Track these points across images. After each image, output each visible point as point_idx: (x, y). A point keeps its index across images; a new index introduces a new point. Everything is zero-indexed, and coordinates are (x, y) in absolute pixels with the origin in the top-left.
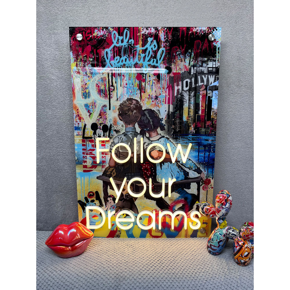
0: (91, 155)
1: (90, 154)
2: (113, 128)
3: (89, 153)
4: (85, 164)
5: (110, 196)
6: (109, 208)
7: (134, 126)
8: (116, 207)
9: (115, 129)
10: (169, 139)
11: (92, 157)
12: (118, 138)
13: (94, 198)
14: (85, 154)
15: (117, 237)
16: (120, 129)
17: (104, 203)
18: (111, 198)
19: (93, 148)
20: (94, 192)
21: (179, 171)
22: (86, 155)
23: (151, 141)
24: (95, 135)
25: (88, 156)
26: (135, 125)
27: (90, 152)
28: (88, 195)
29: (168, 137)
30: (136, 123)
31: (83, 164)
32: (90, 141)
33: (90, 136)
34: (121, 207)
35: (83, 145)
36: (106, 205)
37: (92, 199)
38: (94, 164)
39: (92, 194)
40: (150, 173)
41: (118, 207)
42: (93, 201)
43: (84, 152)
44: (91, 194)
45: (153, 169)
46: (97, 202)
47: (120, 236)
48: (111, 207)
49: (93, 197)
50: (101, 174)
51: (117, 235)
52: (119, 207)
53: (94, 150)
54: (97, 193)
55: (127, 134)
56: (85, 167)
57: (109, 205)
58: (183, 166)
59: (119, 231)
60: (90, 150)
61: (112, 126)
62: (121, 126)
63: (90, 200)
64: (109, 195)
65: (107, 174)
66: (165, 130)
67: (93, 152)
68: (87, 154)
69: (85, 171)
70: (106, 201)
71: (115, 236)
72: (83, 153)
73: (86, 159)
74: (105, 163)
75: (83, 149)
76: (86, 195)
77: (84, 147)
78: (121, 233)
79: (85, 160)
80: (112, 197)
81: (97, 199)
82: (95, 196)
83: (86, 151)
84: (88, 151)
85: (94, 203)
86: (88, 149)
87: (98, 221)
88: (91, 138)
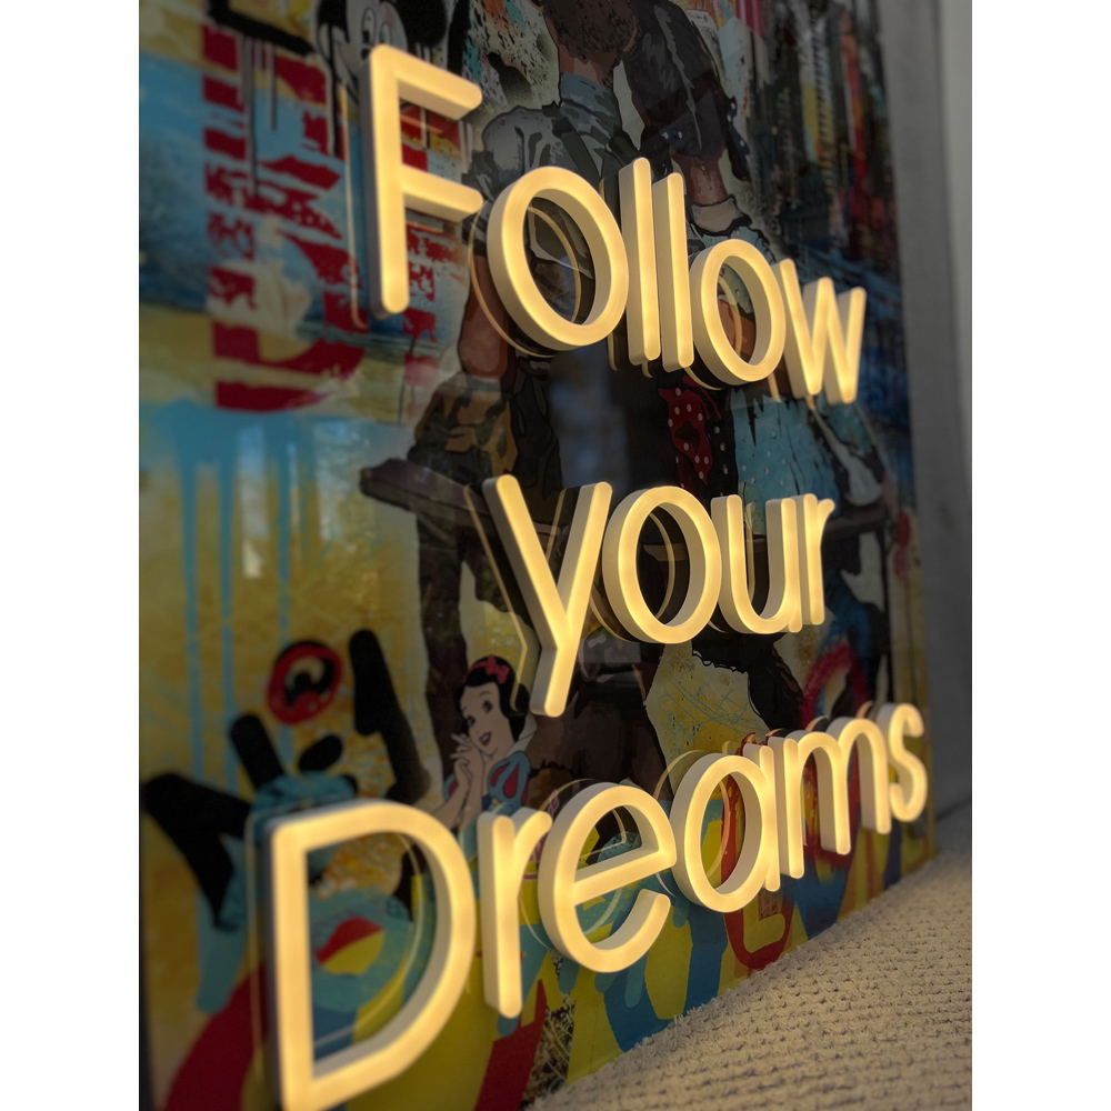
0: (304, 223)
1: (285, 211)
2: (481, 30)
3: (279, 198)
4: (236, 313)
5: (479, 676)
6: (475, 800)
7: (608, 81)
8: (533, 773)
9: (495, 45)
10: (768, 243)
11: (311, 250)
12: (519, 132)
13: (336, 719)
14: (238, 197)
15: (547, 1084)
16: (527, 61)
17: (431, 761)
18: (491, 691)
19: (314, 158)
20: (338, 640)
21: (819, 459)
22: (249, 216)
23: (697, 227)
24: (338, 34)
25: (269, 229)
26: (611, 73)
27: (295, 195)
28: (276, 686)
29: (762, 228)
30: (617, 64)
31: (217, 307)
32: (284, 70)
33: (292, 19)
34: (562, 768)
35: (217, 93)
36: (448, 769)
37: (318, 728)
38: (335, 334)
39: (314, 668)
40: (706, 461)
41: (543, 766)
42: (322, 755)
43: (221, 171)
44: (303, 678)
45: (717, 430)
46: (366, 756)
47: (564, 1070)
48: (493, 780)
49: (321, 707)
50: (400, 444)
51: (547, 1069)
52: (552, 765)
53: (326, 178)
54: (365, 645)
55: (570, 118)
56: (236, 342)
57: (476, 763)
58: (830, 427)
59: (558, 1015)
60: (289, 165)
61: (472, 17)
62: (529, 41)
63: (290, 742)
64: (472, 658)
65: (452, 445)
66: (749, 179)
67: (324, 202)
68: (257, 204)
69: (232, 397)
70: (451, 725)
71: (533, 1083)
72: (217, 184)
73: (249, 256)
74: (433, 339)
75: (215, 140)
76: (253, 697)
77: (223, 119)
78: (571, 1030)
79: (238, 265)
80: (493, 678)
81: (363, 728)
82: (346, 688)
83: (245, 166)
84: (264, 174)
85: (336, 770)
86: (270, 149)
87: (378, 978)
88: (302, 46)
